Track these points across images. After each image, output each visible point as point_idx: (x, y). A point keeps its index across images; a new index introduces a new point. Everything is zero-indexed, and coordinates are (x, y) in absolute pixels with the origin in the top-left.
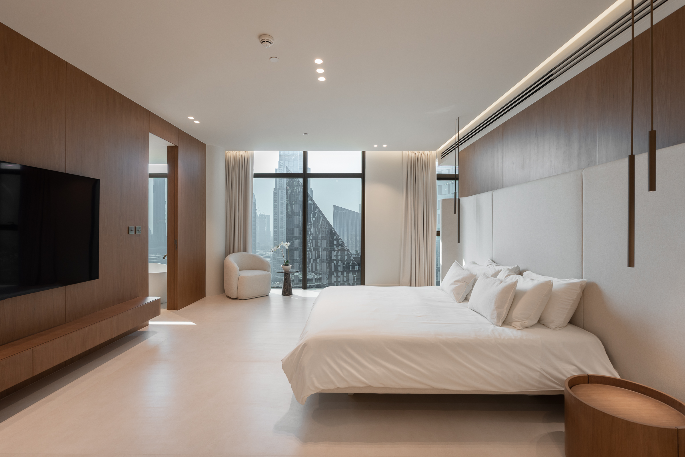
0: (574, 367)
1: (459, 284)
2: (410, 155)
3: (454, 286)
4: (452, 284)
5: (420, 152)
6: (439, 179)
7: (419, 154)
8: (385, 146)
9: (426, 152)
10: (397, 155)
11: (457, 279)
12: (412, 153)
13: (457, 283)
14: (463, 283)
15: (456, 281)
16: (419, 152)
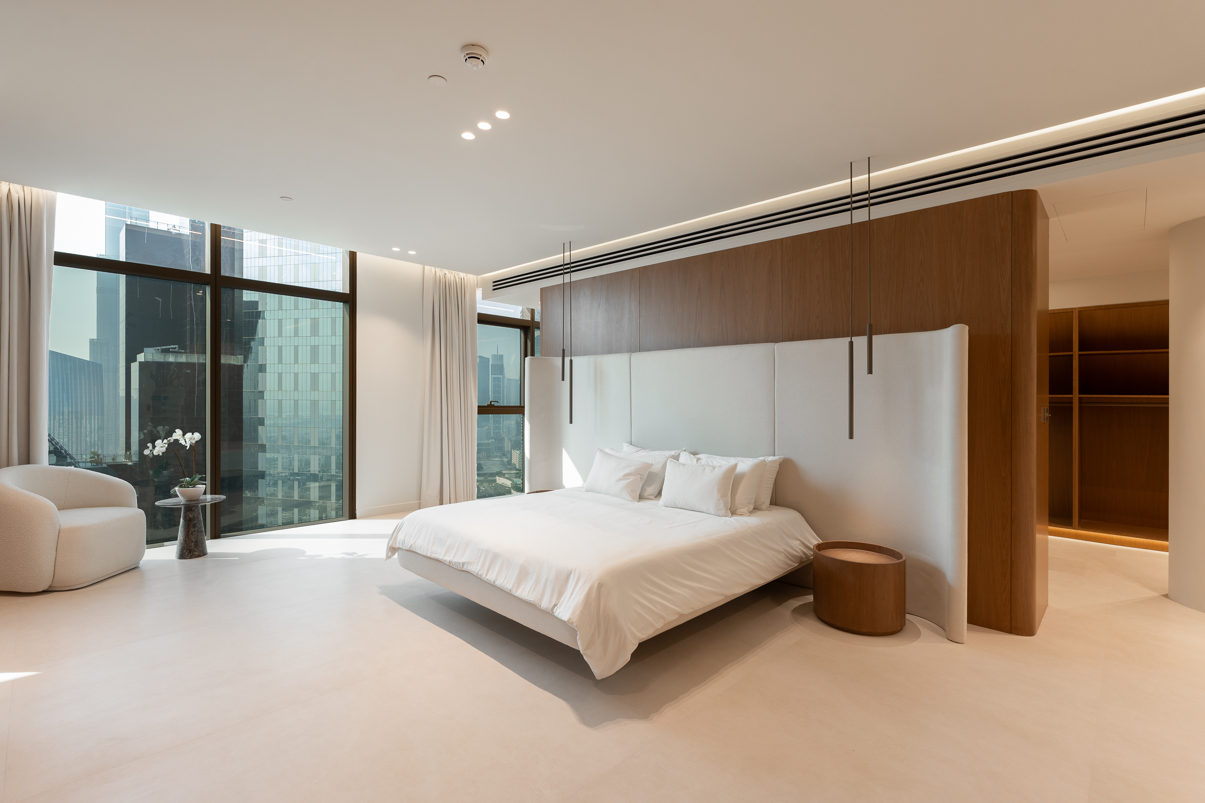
0: (799, 542)
1: (632, 479)
2: (438, 274)
3: (626, 482)
4: (620, 480)
5: (453, 272)
6: (480, 321)
7: (452, 275)
8: (412, 253)
9: (462, 275)
10: (413, 269)
11: (627, 471)
12: (440, 272)
13: (627, 477)
14: (636, 477)
15: (625, 475)
16: (451, 271)
